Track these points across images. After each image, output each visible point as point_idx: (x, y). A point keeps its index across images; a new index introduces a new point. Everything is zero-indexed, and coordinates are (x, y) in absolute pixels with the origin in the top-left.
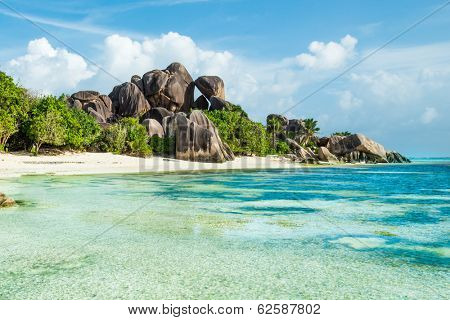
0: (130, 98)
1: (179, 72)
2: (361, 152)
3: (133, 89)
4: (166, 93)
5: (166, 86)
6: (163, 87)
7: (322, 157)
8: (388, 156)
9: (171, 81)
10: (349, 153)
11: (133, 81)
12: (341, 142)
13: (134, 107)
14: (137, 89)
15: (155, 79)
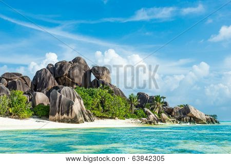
0: (44, 79)
1: (79, 63)
2: (190, 117)
3: (46, 72)
4: (69, 76)
5: (69, 72)
6: (66, 72)
7: (162, 120)
8: (207, 120)
9: (73, 68)
10: (183, 117)
11: (47, 67)
12: (180, 111)
13: (46, 85)
14: (49, 73)
15: (61, 67)
